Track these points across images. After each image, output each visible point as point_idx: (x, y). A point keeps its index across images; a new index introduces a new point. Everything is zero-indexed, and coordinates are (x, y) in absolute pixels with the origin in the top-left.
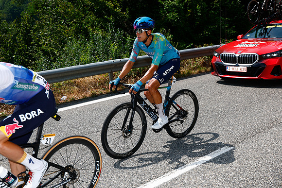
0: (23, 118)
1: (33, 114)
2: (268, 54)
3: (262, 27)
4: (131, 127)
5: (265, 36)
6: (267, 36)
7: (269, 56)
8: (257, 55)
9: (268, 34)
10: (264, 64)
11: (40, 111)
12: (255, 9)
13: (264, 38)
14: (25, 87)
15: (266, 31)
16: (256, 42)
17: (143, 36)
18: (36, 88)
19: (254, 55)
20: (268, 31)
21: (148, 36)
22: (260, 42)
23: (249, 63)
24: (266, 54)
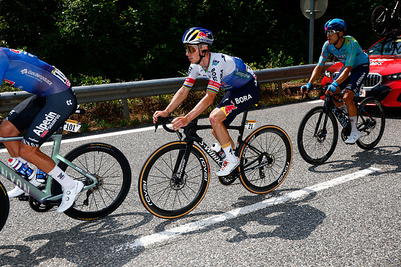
0: (238, 101)
1: (245, 98)
2: (395, 74)
3: (390, 41)
4: (324, 131)
5: (393, 52)
6: (396, 53)
7: (395, 77)
8: (381, 76)
9: (397, 50)
10: (389, 87)
11: (249, 96)
12: (382, 18)
13: (392, 55)
14: (242, 74)
15: (395, 47)
16: (379, 60)
17: (334, 38)
18: (249, 77)
19: (376, 75)
20: (398, 46)
21: (339, 38)
22: (385, 60)
23: (369, 86)
24: (392, 75)
